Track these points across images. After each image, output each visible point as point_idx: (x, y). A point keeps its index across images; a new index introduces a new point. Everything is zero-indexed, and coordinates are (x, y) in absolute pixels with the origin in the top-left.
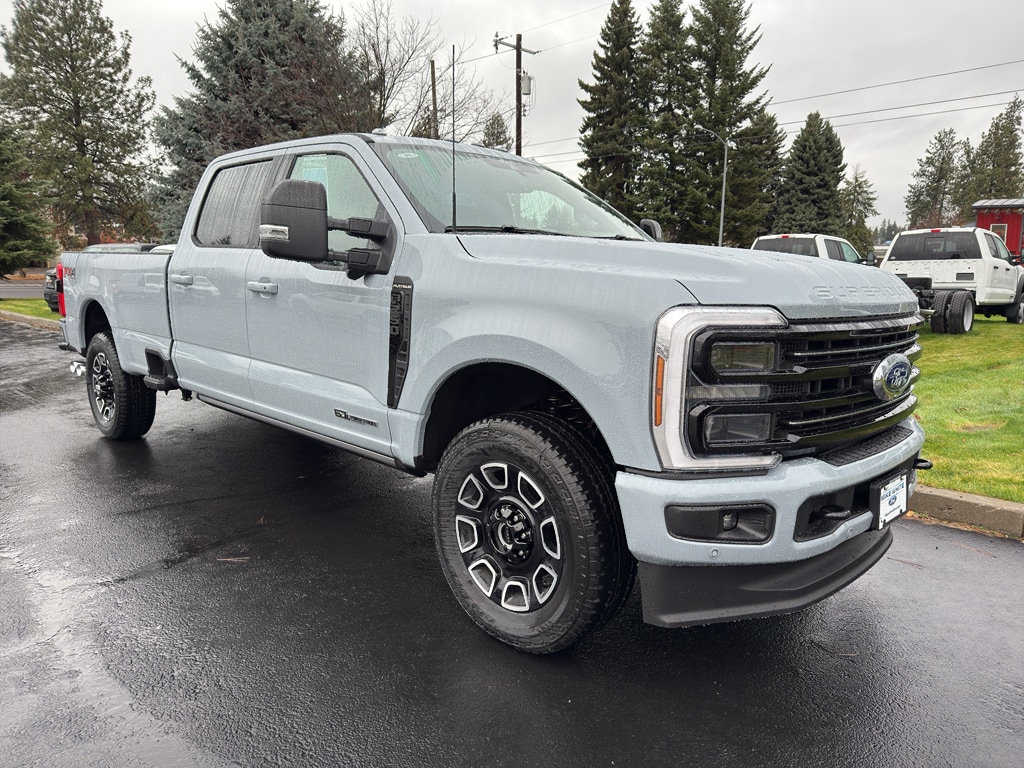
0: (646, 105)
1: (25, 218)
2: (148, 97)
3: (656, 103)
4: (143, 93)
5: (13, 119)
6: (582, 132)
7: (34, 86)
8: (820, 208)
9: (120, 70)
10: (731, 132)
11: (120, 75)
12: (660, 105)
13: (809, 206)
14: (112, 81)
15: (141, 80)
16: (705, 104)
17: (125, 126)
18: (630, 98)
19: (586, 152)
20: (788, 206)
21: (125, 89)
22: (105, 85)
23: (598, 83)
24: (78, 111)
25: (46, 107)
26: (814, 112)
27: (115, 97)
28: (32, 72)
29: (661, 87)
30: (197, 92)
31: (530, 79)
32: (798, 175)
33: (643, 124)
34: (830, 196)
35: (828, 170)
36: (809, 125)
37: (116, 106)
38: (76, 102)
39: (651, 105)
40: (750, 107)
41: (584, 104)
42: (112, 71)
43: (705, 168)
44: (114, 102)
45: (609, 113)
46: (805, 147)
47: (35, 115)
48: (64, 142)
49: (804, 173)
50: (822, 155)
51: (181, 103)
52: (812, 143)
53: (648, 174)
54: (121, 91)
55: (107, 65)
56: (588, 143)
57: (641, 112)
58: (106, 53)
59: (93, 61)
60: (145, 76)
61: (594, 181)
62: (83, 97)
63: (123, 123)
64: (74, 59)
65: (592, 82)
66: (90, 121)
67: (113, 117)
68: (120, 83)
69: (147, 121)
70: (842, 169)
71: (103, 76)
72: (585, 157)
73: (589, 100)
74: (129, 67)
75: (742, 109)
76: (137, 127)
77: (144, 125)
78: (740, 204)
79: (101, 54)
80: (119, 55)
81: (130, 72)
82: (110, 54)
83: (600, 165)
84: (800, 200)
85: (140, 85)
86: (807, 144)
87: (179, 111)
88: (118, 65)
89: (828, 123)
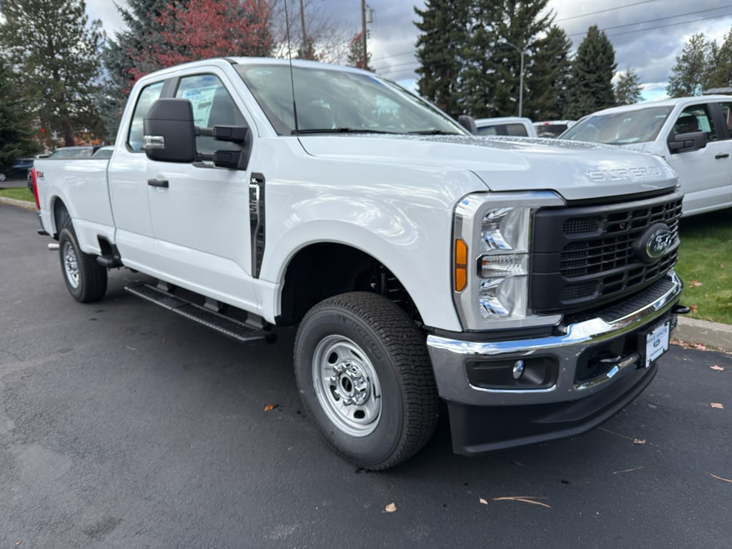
0: (464, 25)
2: (100, 35)
3: (471, 23)
4: (97, 32)
5: (6, 55)
8: (597, 98)
10: (527, 43)
11: (80, 20)
12: (474, 25)
14: (75, 24)
15: (94, 23)
17: (86, 58)
21: (84, 30)
22: (70, 28)
26: (593, 25)
27: (78, 37)
28: (18, 20)
36: (589, 35)
37: (79, 43)
38: (50, 41)
39: (468, 25)
41: (419, 25)
43: (509, 70)
44: (78, 40)
45: (437, 32)
46: (586, 52)
47: (21, 52)
50: (599, 57)
54: (82, 32)
55: (71, 12)
56: (422, 55)
57: (460, 30)
58: (69, 5)
59: (60, 11)
60: (97, 19)
61: (427, 84)
65: (424, 9)
68: (81, 26)
70: (614, 67)
79: (65, 5)
80: (78, 5)
81: (87, 17)
83: (431, 72)
84: (583, 93)
85: (94, 27)
86: (588, 49)
89: (603, 33)
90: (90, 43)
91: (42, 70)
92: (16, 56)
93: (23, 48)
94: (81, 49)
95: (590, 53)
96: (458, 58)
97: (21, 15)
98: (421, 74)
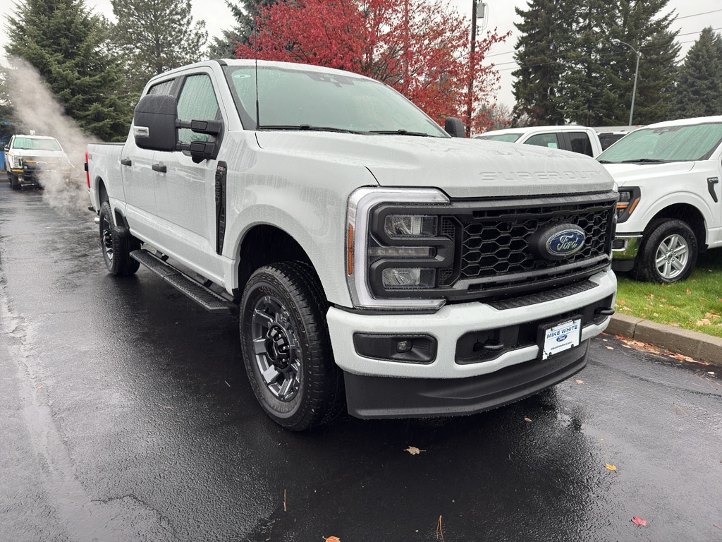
0: (570, 25)
1: (124, 120)
2: (203, 35)
3: (578, 23)
4: (200, 32)
5: (117, 53)
6: (516, 49)
7: (131, 30)
8: (708, 106)
9: (185, 17)
10: (640, 44)
11: (185, 21)
12: (581, 25)
13: (699, 104)
14: (180, 25)
15: (198, 23)
16: (620, 22)
17: (188, 57)
18: (557, 20)
19: (519, 64)
20: (680, 105)
21: (188, 30)
22: (176, 28)
23: (531, 9)
24: (158, 47)
25: (139, 45)
27: (182, 36)
28: (129, 21)
29: (584, 10)
30: (238, 25)
31: (484, 5)
32: (690, 80)
33: (567, 39)
34: (717, 96)
35: (718, 75)
37: (183, 42)
38: (157, 40)
39: (574, 24)
40: (658, 23)
41: (519, 27)
42: (180, 18)
43: (617, 74)
44: (181, 39)
46: (698, 56)
47: (131, 50)
48: (150, 69)
49: (696, 78)
50: (713, 62)
51: (227, 35)
52: (705, 53)
53: (568, 80)
54: (186, 32)
55: (177, 14)
56: (521, 57)
57: (566, 31)
58: (176, 6)
59: (168, 11)
60: (201, 20)
62: (162, 37)
63: (186, 54)
64: (156, 11)
65: (526, 9)
66: (166, 54)
67: (180, 51)
68: (185, 26)
69: (202, 52)
71: (174, 21)
72: (519, 67)
73: (523, 23)
74: (191, 14)
75: (651, 25)
76: (195, 57)
77: (200, 56)
78: (646, 103)
79: (173, 6)
80: (184, 6)
81: (192, 18)
82: (179, 5)
83: (530, 74)
85: (198, 27)
86: (700, 53)
87: (226, 41)
88: (184, 13)
90: (193, 42)
91: (148, 67)
92: (126, 54)
93: (132, 46)
94: (184, 48)
95: (703, 57)
96: (560, 61)
97: (132, 15)
98: (518, 77)
